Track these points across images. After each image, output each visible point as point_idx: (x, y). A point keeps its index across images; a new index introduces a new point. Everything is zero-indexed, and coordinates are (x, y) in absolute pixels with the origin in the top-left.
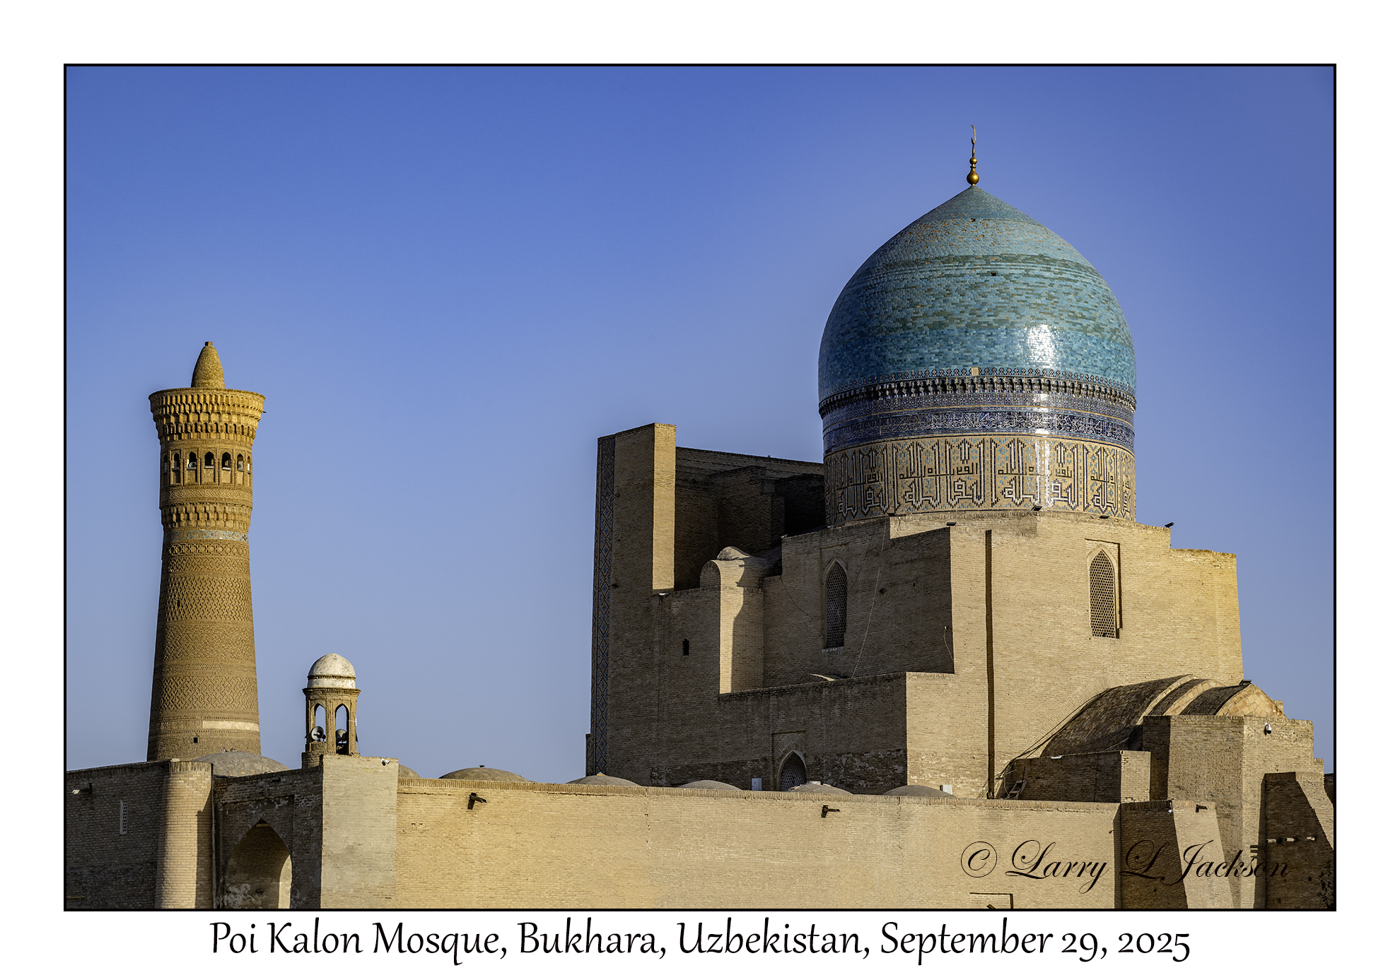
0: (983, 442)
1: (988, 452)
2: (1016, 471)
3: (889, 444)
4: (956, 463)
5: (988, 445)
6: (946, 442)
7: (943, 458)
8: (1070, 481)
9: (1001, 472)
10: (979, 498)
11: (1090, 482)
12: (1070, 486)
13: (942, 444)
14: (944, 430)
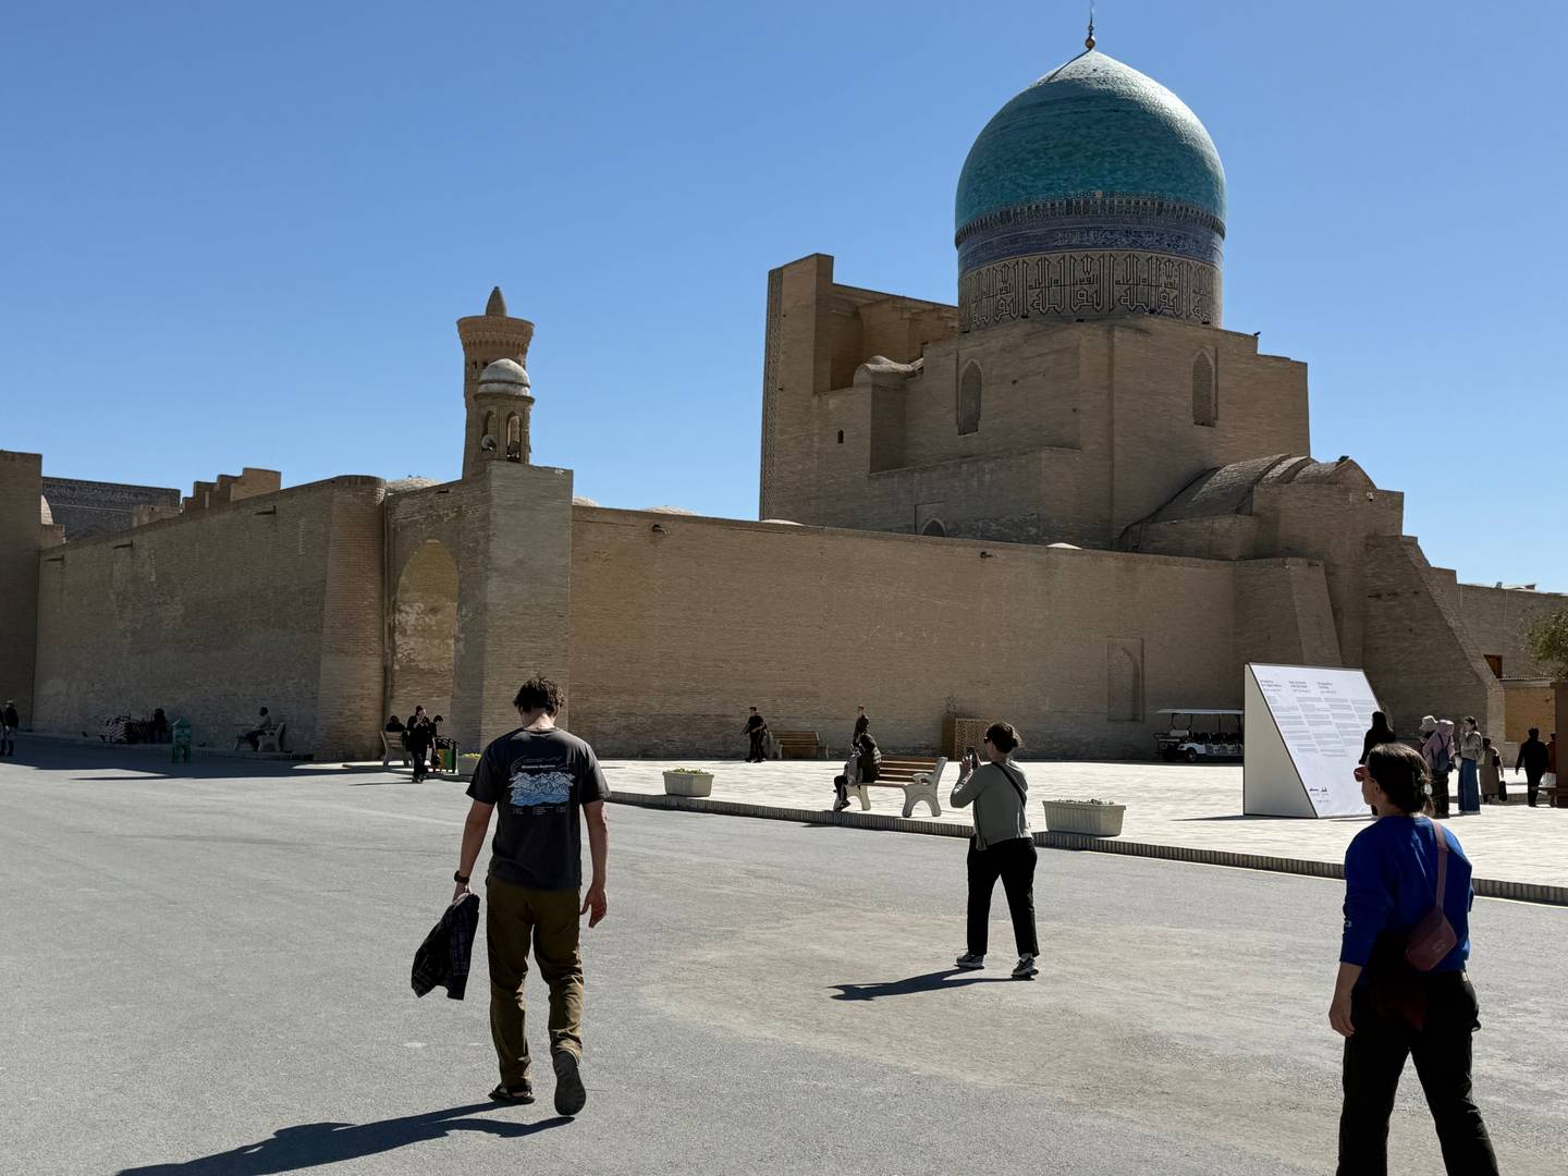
0: (1103, 256)
1: (1107, 265)
2: (1131, 282)
3: (1021, 260)
4: (1080, 275)
5: (1107, 259)
6: (1071, 257)
7: (1067, 271)
8: (1176, 292)
9: (1118, 283)
10: (1098, 304)
11: (1193, 295)
12: (1176, 297)
13: (1067, 258)
14: (1070, 246)
